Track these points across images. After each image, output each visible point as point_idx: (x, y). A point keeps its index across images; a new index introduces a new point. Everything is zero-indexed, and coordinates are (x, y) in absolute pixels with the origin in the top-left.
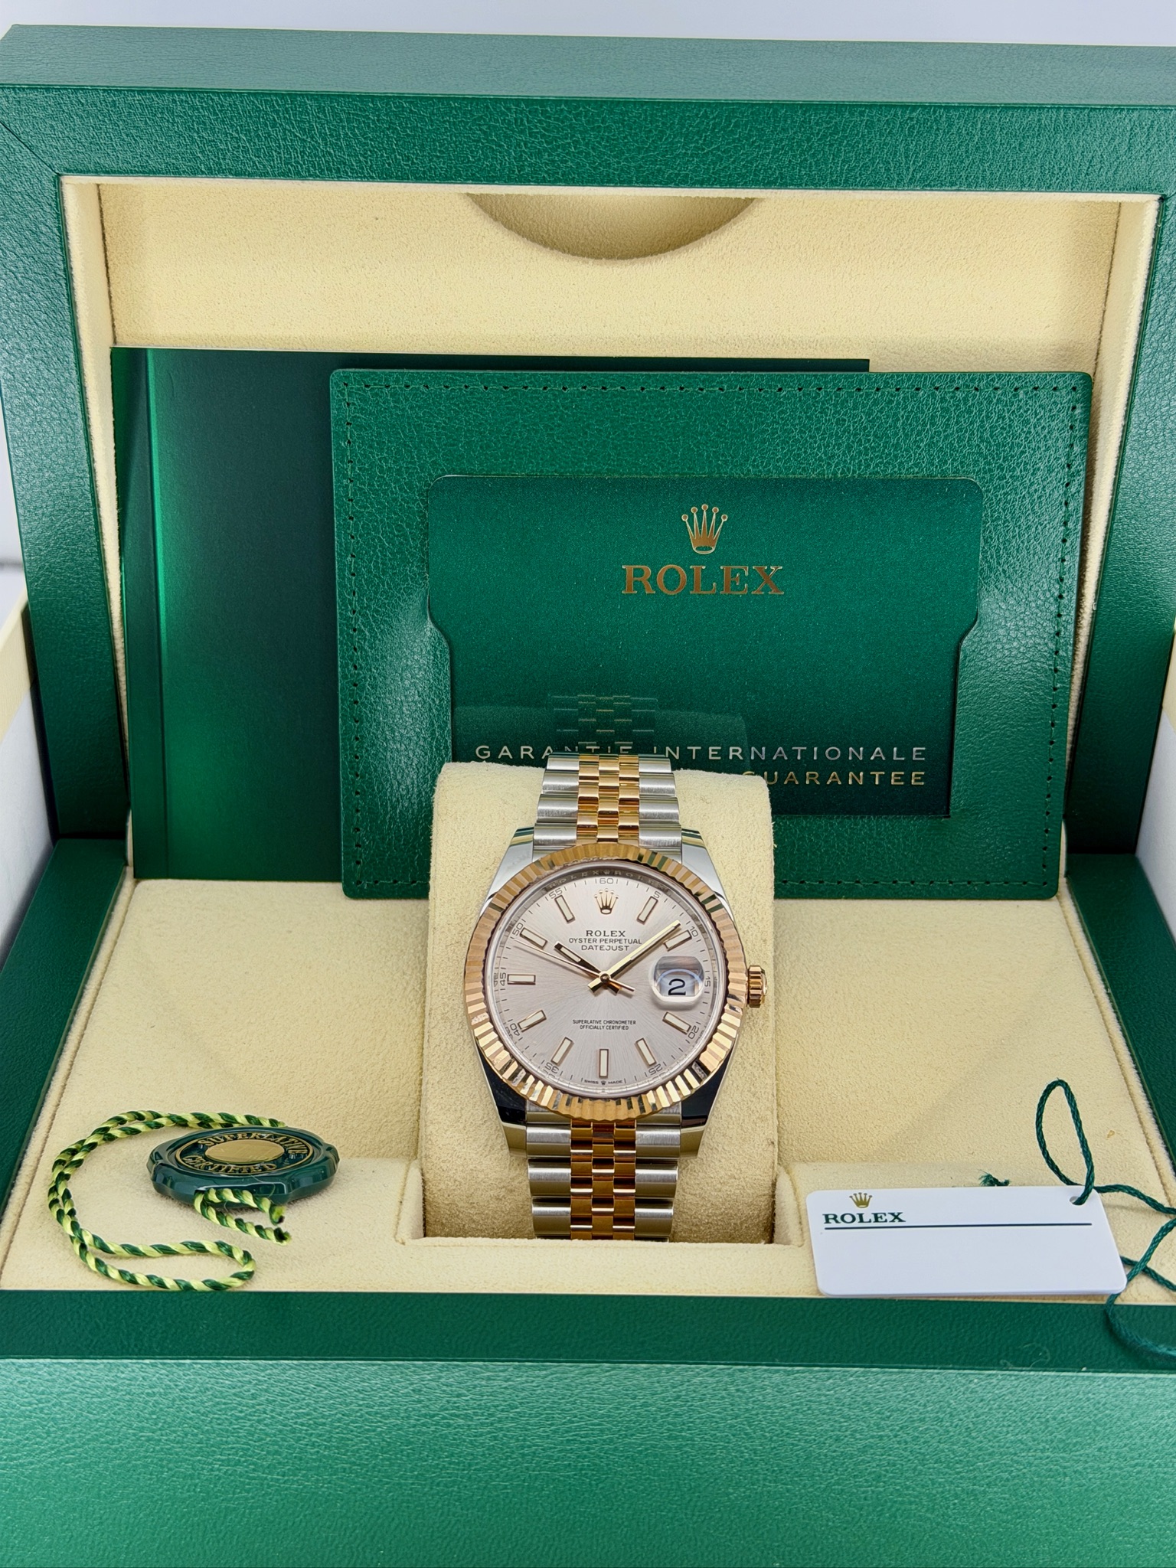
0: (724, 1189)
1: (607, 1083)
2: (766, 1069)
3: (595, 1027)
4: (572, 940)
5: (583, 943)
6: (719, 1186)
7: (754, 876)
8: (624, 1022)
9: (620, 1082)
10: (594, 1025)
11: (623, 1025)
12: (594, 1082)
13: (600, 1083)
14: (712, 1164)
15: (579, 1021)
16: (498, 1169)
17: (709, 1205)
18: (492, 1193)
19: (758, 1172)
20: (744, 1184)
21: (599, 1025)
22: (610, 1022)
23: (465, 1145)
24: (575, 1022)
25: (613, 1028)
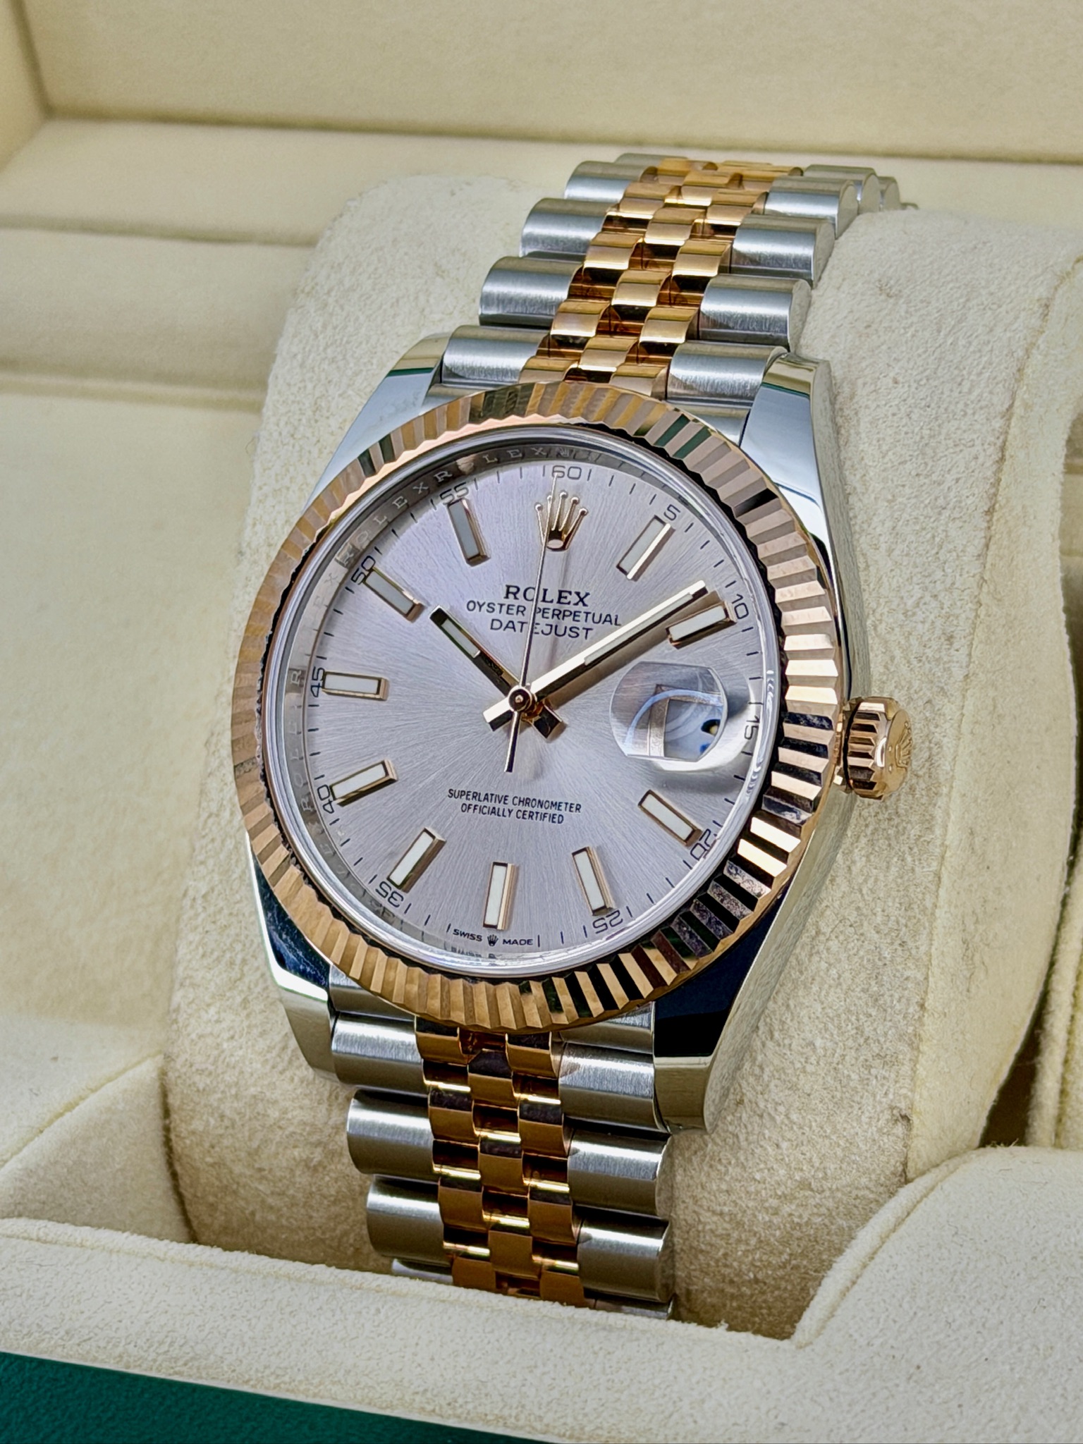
0: (786, 1209)
1: (499, 942)
2: (911, 944)
3: (493, 811)
4: (474, 605)
5: (495, 615)
6: (774, 1202)
7: (950, 479)
8: (557, 805)
9: (528, 942)
10: (490, 804)
11: (553, 811)
12: (472, 937)
13: (485, 941)
14: (758, 1151)
15: (462, 793)
16: (307, 1102)
17: (753, 1241)
18: (296, 1152)
20: (830, 1203)
21: (501, 806)
22: (526, 802)
23: (243, 1040)
24: (452, 793)
25: (531, 817)
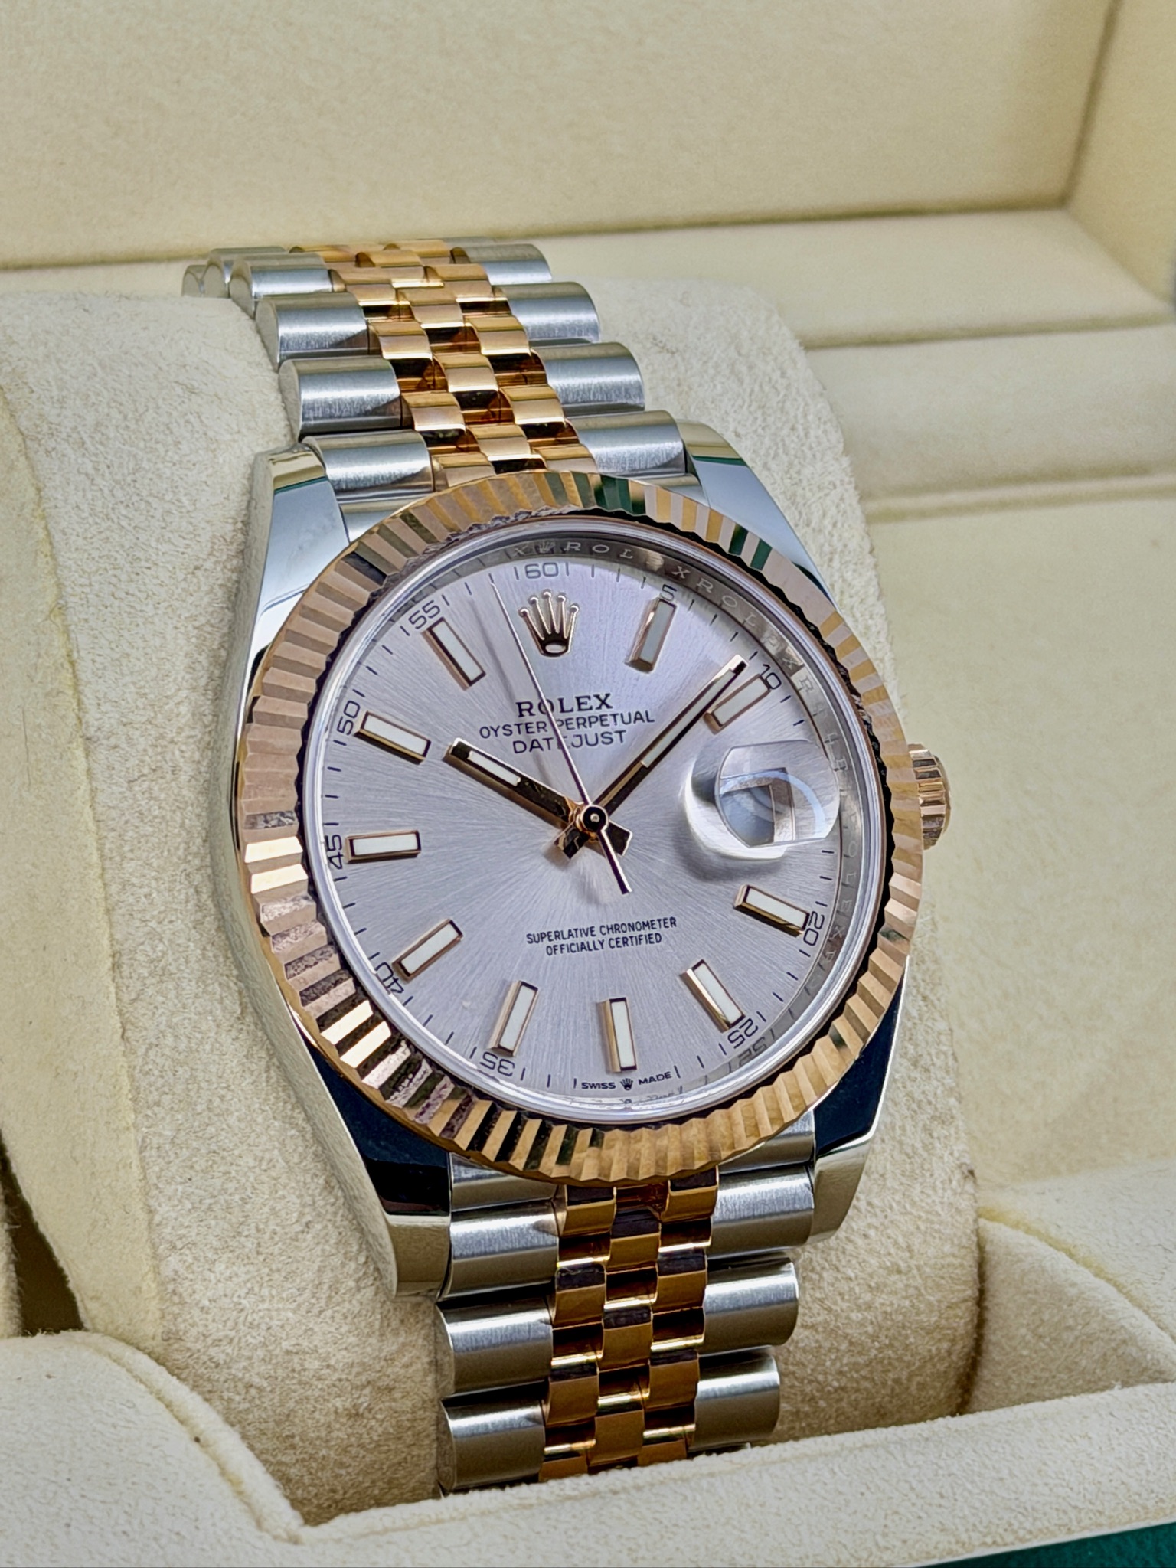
0: (879, 1301)
1: (635, 1084)
3: (583, 947)
4: (487, 732)
5: (516, 736)
6: (868, 1297)
8: (649, 924)
9: (667, 1075)
10: (579, 940)
11: (647, 931)
12: (604, 1086)
13: (619, 1086)
14: (849, 1247)
15: (542, 936)
16: (352, 1339)
17: (844, 1346)
18: (339, 1403)
19: (947, 1248)
20: (919, 1282)
21: (590, 939)
22: (616, 928)
23: (265, 1291)
24: (532, 939)
25: (625, 943)
